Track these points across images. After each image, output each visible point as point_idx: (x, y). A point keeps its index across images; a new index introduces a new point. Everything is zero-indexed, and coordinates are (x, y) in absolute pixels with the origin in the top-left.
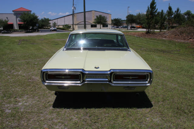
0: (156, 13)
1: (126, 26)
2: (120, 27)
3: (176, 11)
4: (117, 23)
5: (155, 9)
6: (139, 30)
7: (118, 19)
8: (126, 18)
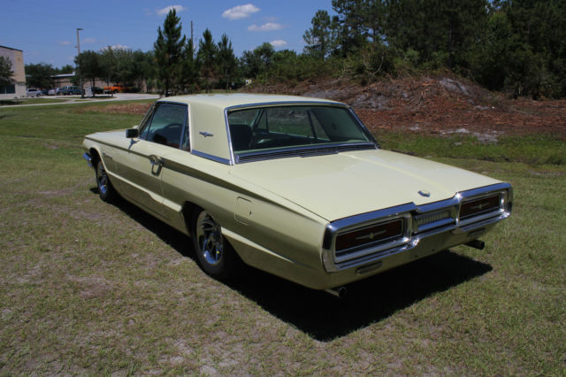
0: (183, 48)
1: (71, 88)
2: (52, 91)
3: (220, 44)
4: (39, 78)
5: (178, 35)
6: (119, 97)
7: (39, 65)
8: (76, 62)
